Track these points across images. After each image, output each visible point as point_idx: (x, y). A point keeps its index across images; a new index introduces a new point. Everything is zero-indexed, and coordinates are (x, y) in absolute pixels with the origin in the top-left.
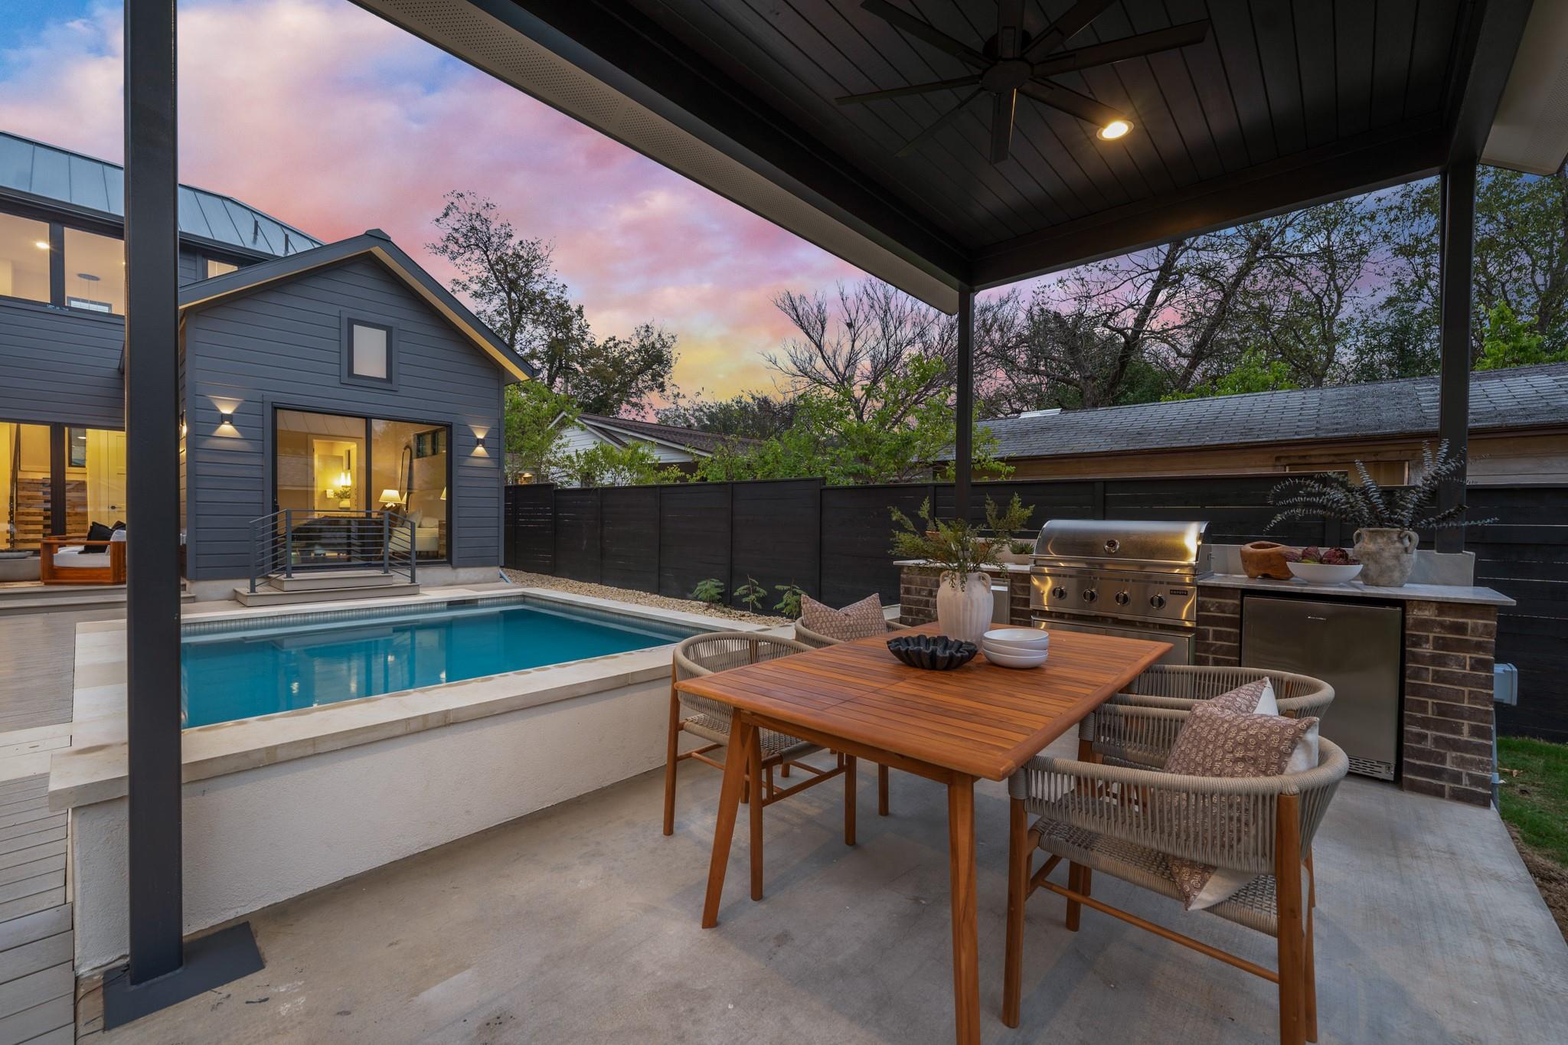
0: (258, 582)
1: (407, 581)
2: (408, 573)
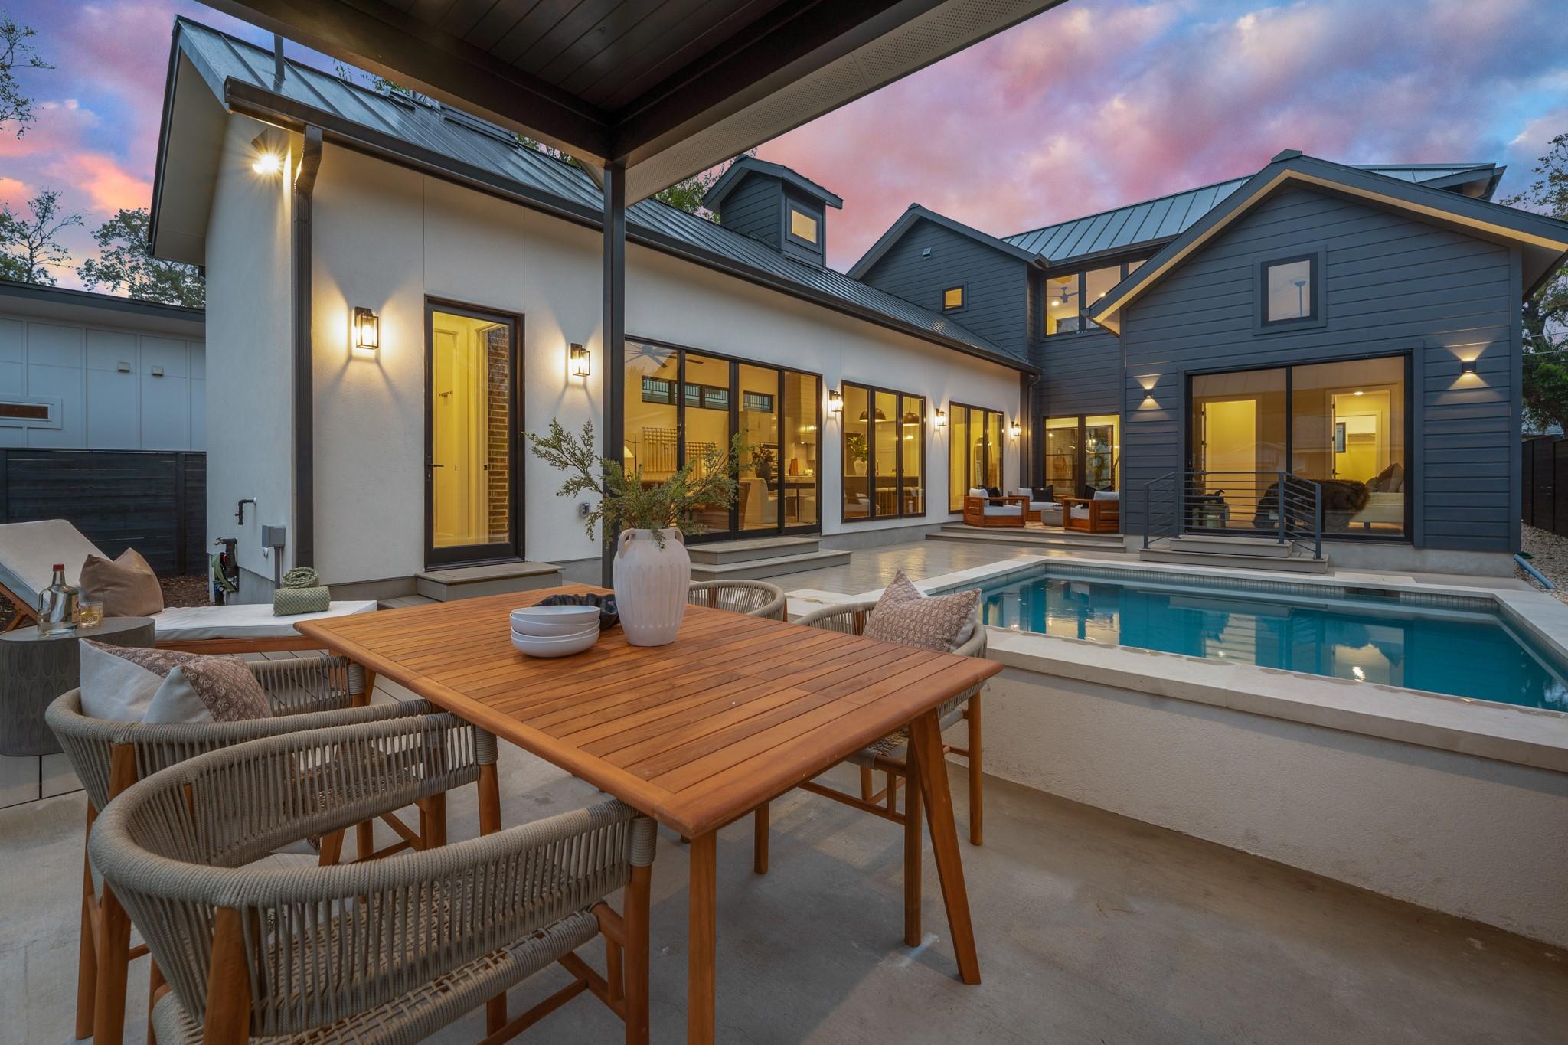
0: (1150, 539)
1: (1309, 556)
2: (1313, 546)
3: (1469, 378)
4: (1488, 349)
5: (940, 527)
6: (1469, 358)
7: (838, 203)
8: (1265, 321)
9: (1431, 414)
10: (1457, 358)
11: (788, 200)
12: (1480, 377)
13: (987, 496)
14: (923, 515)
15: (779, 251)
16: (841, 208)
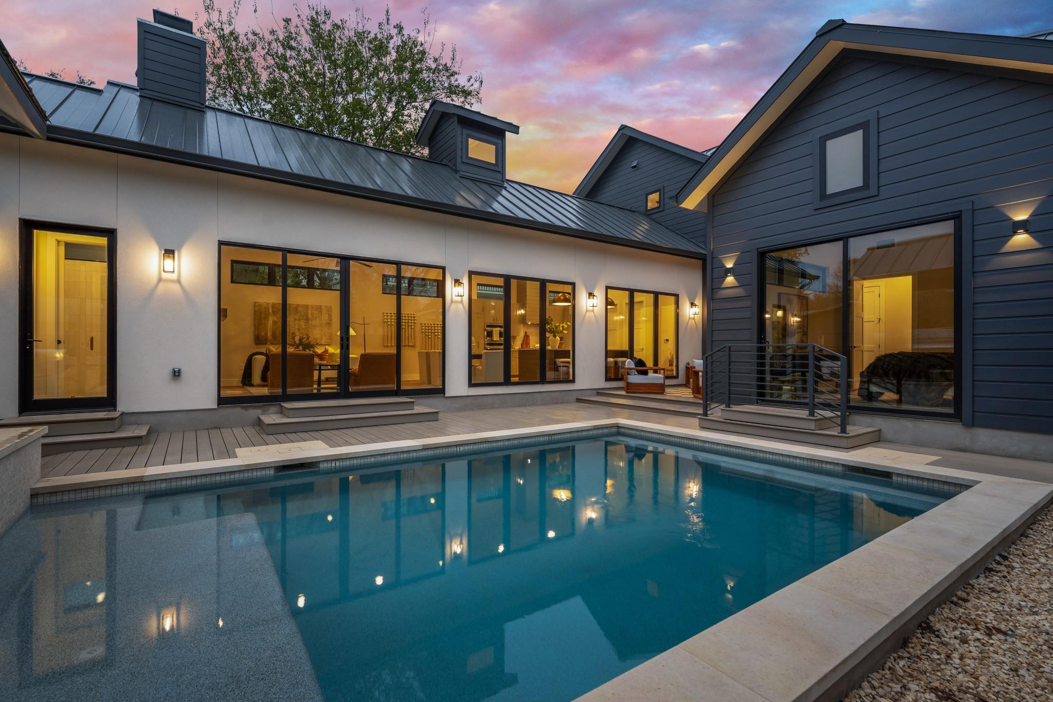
1: (836, 430)
3: (1021, 239)
4: (1043, 204)
5: (595, 392)
6: (1021, 216)
7: (515, 129)
8: (823, 195)
9: (980, 281)
10: (1009, 217)
11: (464, 130)
12: (1032, 236)
13: (634, 367)
14: (573, 381)
15: (456, 171)
16: (518, 134)
